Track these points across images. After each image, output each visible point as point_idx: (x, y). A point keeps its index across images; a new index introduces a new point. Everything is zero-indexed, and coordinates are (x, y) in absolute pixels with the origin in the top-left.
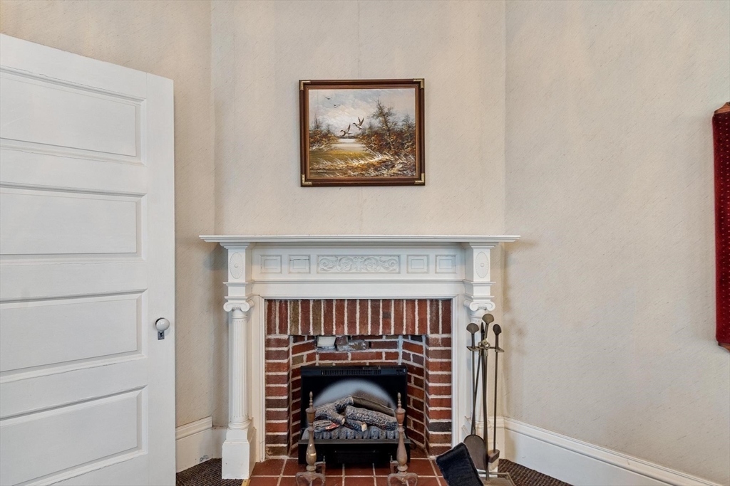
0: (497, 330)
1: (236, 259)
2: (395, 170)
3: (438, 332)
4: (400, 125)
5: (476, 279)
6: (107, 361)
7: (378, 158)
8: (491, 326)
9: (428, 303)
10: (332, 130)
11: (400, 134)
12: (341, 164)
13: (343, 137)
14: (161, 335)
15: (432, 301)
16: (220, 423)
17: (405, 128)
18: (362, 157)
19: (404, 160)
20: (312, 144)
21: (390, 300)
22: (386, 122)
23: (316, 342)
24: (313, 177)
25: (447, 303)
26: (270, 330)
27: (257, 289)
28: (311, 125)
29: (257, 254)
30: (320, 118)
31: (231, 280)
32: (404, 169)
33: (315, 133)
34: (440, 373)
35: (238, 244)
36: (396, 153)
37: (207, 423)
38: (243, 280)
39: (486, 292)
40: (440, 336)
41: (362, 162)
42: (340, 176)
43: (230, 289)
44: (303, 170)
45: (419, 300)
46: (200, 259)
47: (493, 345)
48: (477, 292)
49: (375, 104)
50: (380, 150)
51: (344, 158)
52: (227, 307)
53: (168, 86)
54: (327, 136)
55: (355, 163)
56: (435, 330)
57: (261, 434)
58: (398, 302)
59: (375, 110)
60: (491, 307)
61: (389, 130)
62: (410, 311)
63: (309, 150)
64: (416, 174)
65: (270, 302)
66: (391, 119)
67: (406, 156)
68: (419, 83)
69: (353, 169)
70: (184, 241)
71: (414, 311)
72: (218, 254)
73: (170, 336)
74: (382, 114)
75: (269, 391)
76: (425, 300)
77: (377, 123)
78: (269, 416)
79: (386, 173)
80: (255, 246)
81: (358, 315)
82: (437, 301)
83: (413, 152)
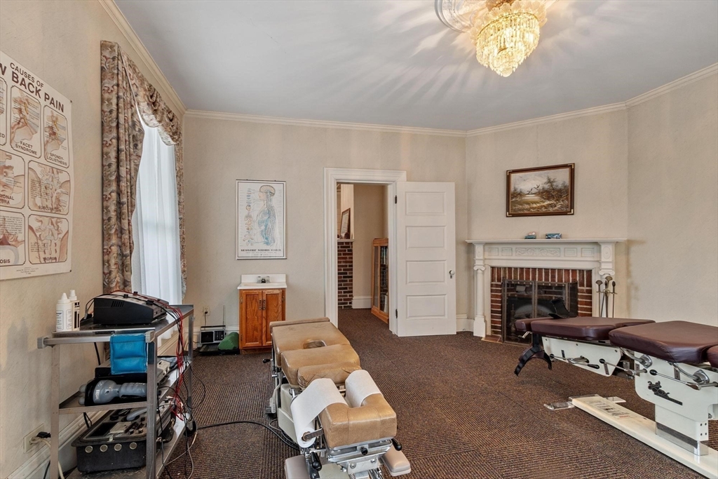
0: (614, 284)
1: (479, 250)
2: (556, 208)
3: (583, 286)
4: (560, 186)
5: (603, 260)
6: (434, 283)
7: (547, 202)
8: (611, 282)
9: (578, 272)
10: (523, 191)
11: (560, 191)
12: (527, 206)
13: (528, 194)
14: (451, 277)
15: (580, 270)
16: (471, 317)
17: (563, 188)
18: (538, 203)
19: (562, 203)
20: (512, 198)
21: (555, 269)
22: (552, 186)
23: (515, 289)
24: (513, 213)
25: (589, 272)
26: (493, 280)
27: (487, 262)
28: (512, 189)
29: (487, 247)
30: (517, 186)
31: (477, 257)
32: (562, 207)
33: (514, 193)
34: (585, 306)
35: (480, 243)
36: (557, 200)
37: (465, 316)
38: (482, 258)
39: (610, 266)
40: (585, 288)
41: (538, 205)
42: (526, 212)
43: (476, 261)
44: (508, 210)
45: (572, 270)
46: (463, 249)
47: (612, 291)
48: (603, 266)
49: (546, 178)
50: (548, 199)
51: (528, 203)
52: (475, 268)
53: (452, 185)
54: (520, 194)
55: (534, 205)
56: (582, 285)
57: (489, 324)
58: (560, 270)
59: (546, 180)
60: (612, 274)
61: (553, 189)
62: (567, 275)
63: (510, 201)
64: (569, 210)
65: (493, 268)
66: (555, 184)
67: (563, 201)
68: (571, 166)
69: (534, 208)
70: (459, 242)
71: (569, 275)
72: (470, 247)
73: (454, 277)
74: (550, 181)
75: (492, 306)
76: (576, 270)
77: (547, 186)
78: (492, 317)
79: (551, 210)
80: (487, 244)
81: (537, 276)
82: (583, 271)
83: (567, 199)
